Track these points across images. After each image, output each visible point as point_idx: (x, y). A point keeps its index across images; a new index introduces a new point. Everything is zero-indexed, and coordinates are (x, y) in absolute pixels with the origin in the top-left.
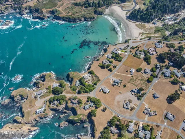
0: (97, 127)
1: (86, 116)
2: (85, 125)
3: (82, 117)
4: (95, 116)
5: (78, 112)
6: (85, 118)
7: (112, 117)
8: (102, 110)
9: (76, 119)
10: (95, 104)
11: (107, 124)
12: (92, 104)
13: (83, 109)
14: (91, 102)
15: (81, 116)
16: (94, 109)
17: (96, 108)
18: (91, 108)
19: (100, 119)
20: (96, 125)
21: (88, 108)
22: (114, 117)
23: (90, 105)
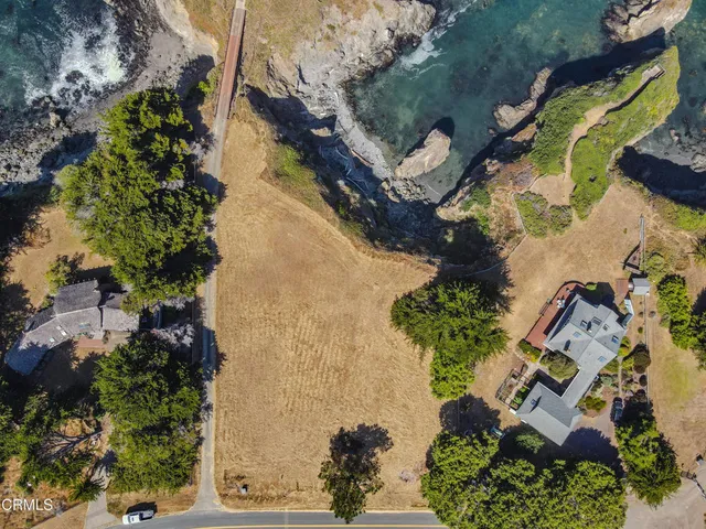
0: (303, 211)
1: (511, 234)
2: (437, 148)
3: (536, 185)
4: (406, 312)
5: (626, 203)
6: (499, 206)
7: (207, 453)
8: (380, 438)
9: (595, 115)
10: (513, 445)
11: (210, 321)
12: (552, 423)
13: (613, 274)
14: (585, 446)
15: (555, 185)
16: (488, 380)
17: (466, 418)
18: (535, 365)
19: (324, 327)
20: (324, 222)
21: (570, 331)
22: (180, 471)
23: (573, 396)
